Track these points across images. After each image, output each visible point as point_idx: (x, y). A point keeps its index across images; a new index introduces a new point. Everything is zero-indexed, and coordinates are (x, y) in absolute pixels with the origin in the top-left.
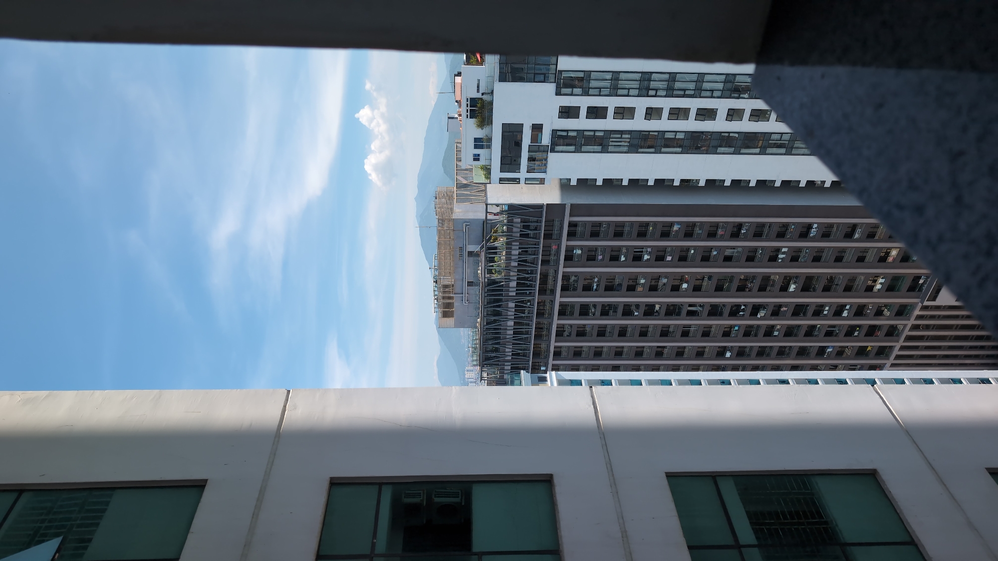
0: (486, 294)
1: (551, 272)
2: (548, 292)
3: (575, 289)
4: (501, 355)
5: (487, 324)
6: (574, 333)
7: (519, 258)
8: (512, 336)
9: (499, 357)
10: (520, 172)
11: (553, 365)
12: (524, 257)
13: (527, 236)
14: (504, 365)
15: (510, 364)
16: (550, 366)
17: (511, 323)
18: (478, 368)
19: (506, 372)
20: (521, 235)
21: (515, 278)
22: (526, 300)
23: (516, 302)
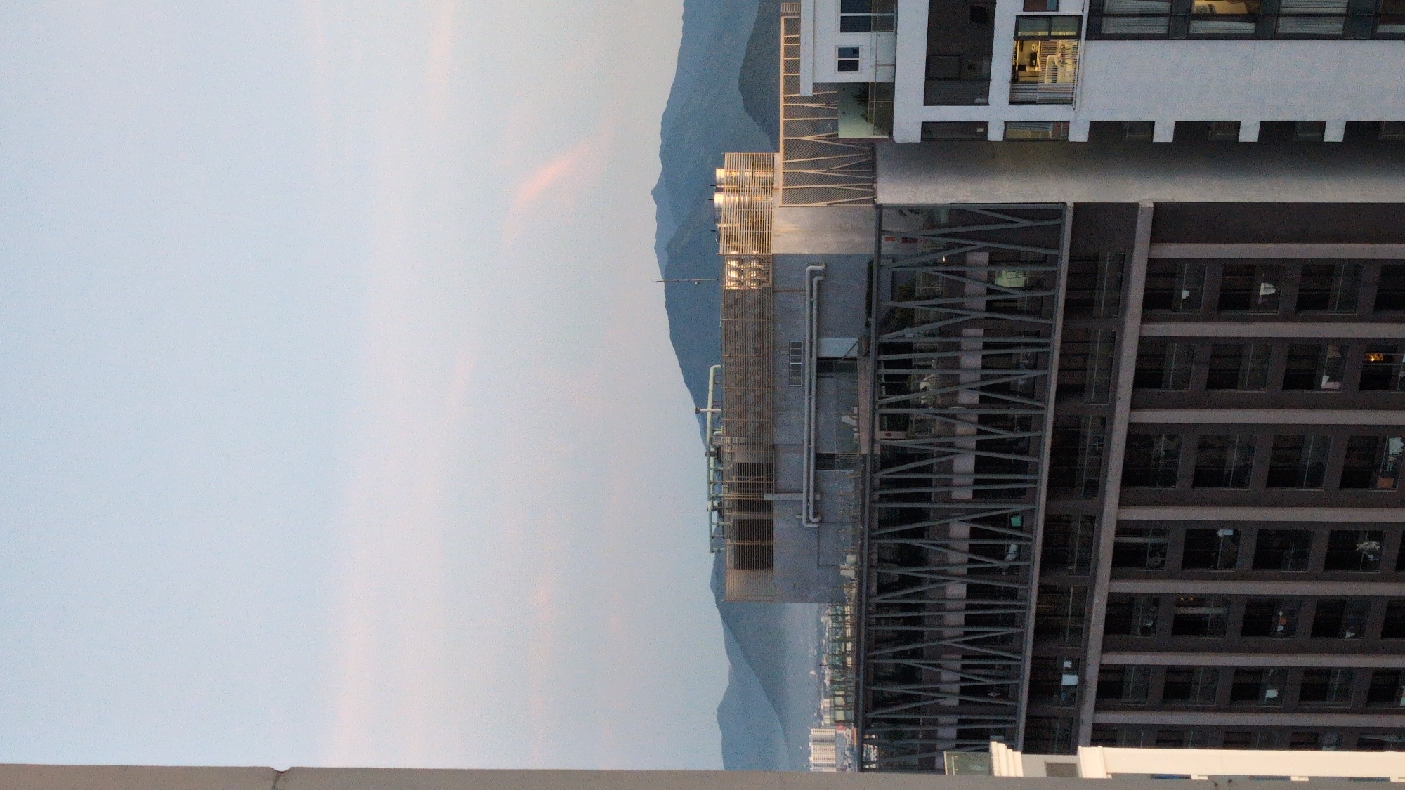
0: (876, 495)
1: (1090, 423)
2: (1080, 488)
3: (1169, 479)
4: (925, 690)
5: (882, 589)
6: (1166, 624)
7: (983, 378)
8: (960, 631)
9: (918, 698)
10: (987, 104)
11: (1097, 728)
12: (1000, 376)
14: (935, 723)
15: (954, 719)
16: (1086, 730)
17: (957, 590)
18: (849, 733)
19: (940, 746)
21: (972, 443)
22: (1006, 515)
23: (974, 521)
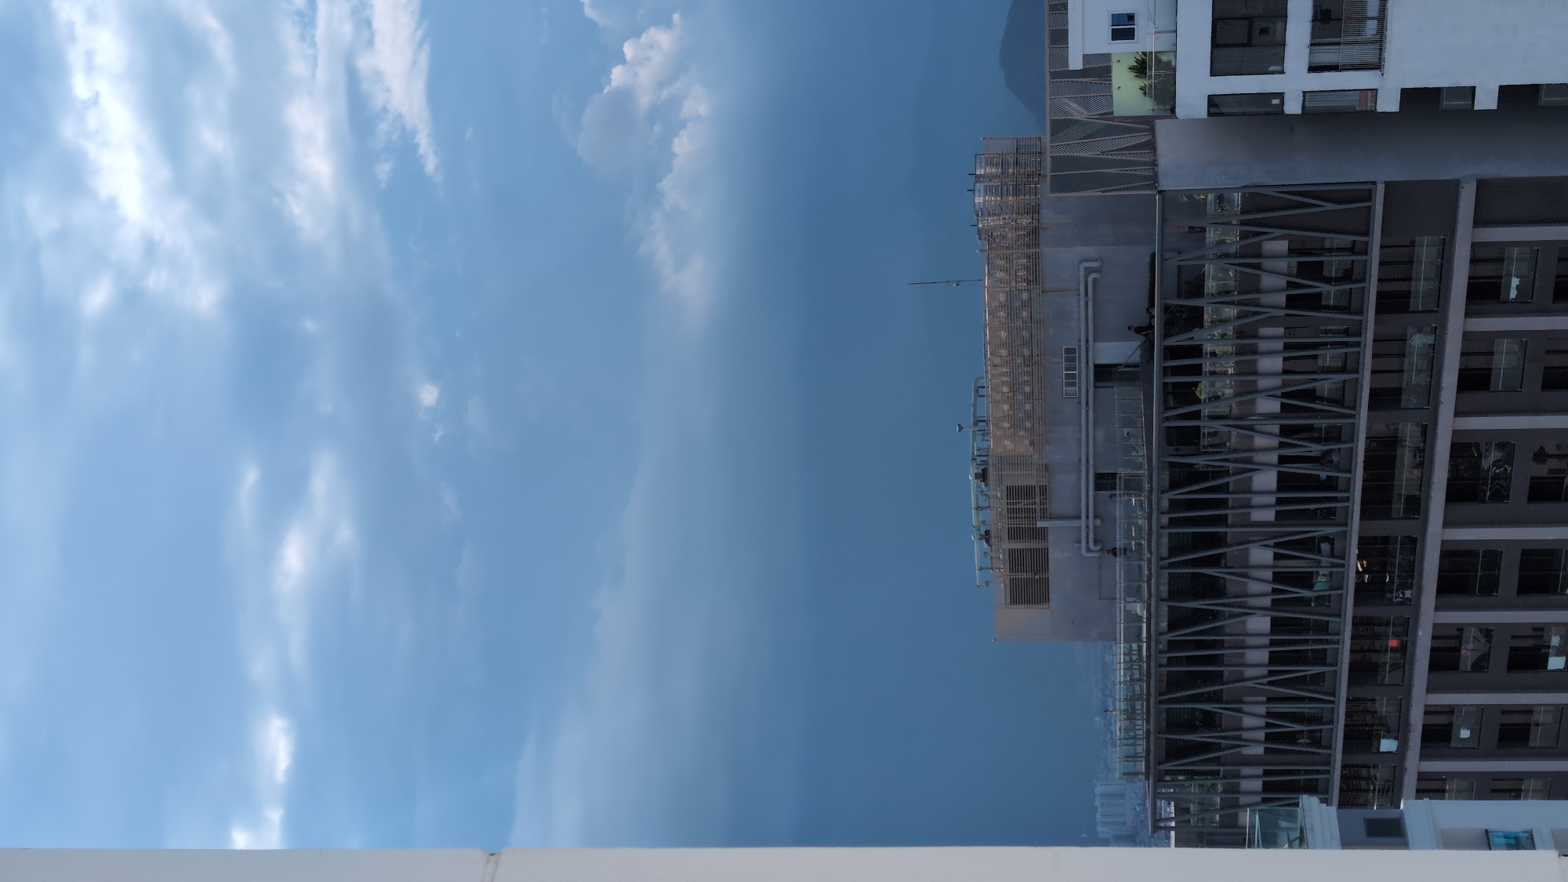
0: (1165, 520)
1: (1409, 432)
2: (1398, 507)
3: (1500, 495)
4: (1225, 738)
5: (1173, 625)
6: (1500, 659)
7: (1285, 384)
8: (1264, 671)
9: (1217, 747)
10: (1282, 72)
11: (1422, 777)
12: (1301, 382)
13: (1314, 302)
14: (1238, 776)
15: (1259, 770)
16: (1410, 782)
17: (1260, 623)
18: (1142, 785)
19: (1243, 800)
20: (1292, 302)
21: (1273, 458)
22: (1313, 538)
23: (1277, 545)
